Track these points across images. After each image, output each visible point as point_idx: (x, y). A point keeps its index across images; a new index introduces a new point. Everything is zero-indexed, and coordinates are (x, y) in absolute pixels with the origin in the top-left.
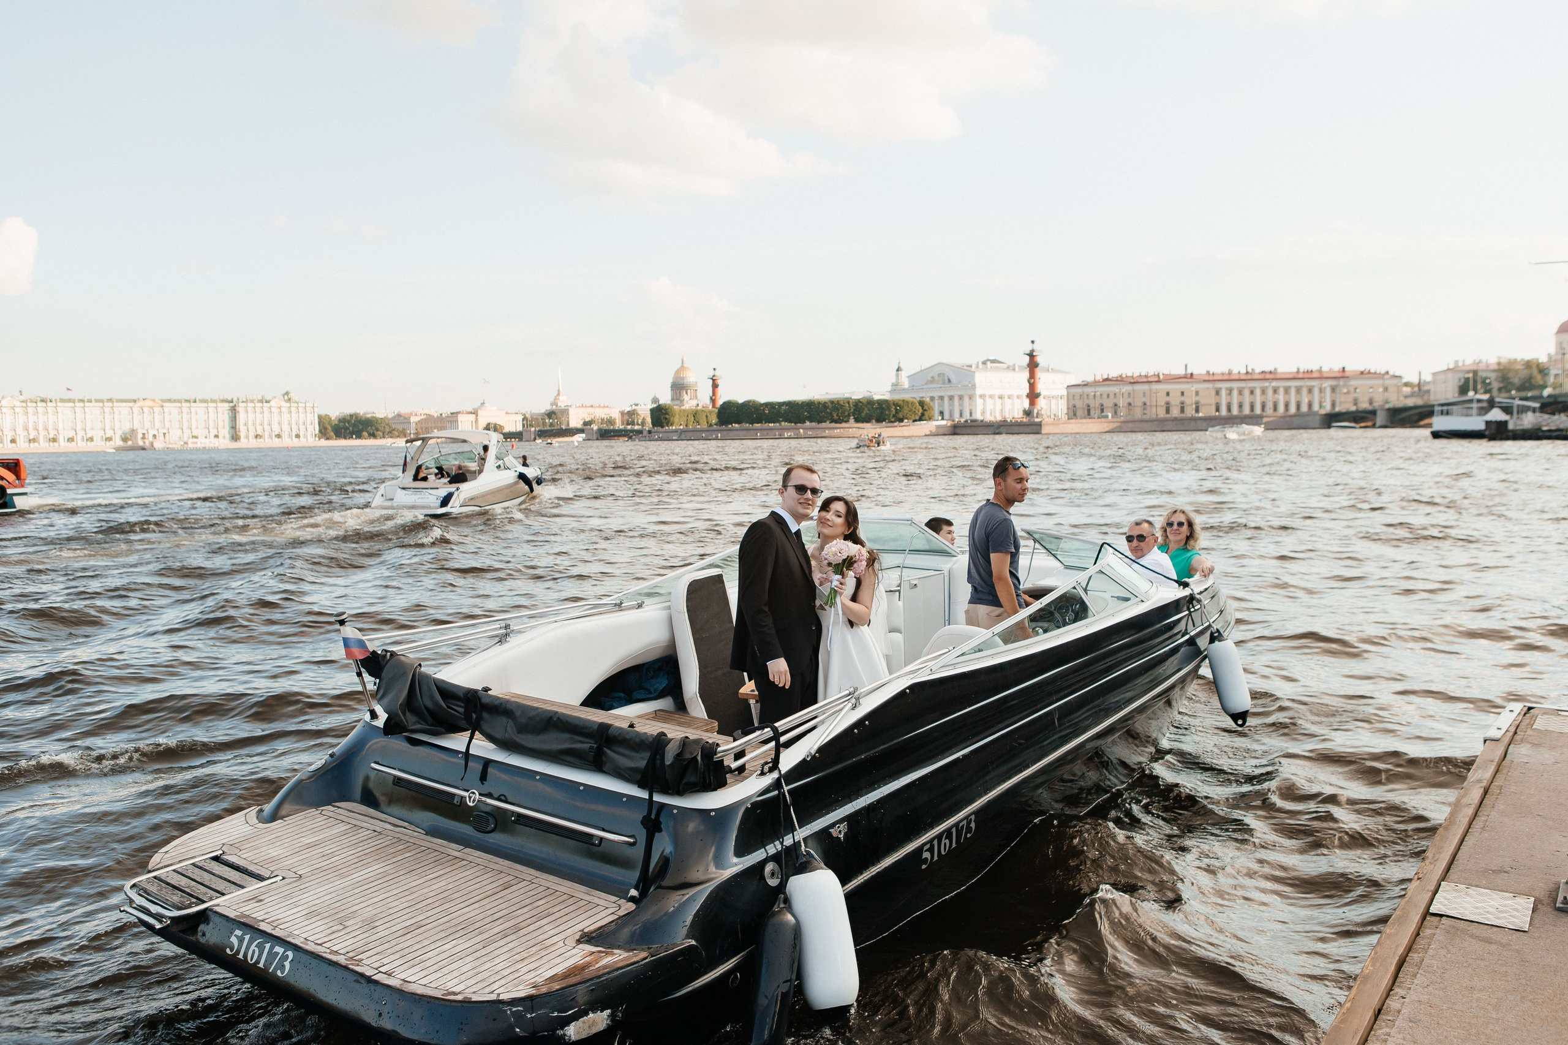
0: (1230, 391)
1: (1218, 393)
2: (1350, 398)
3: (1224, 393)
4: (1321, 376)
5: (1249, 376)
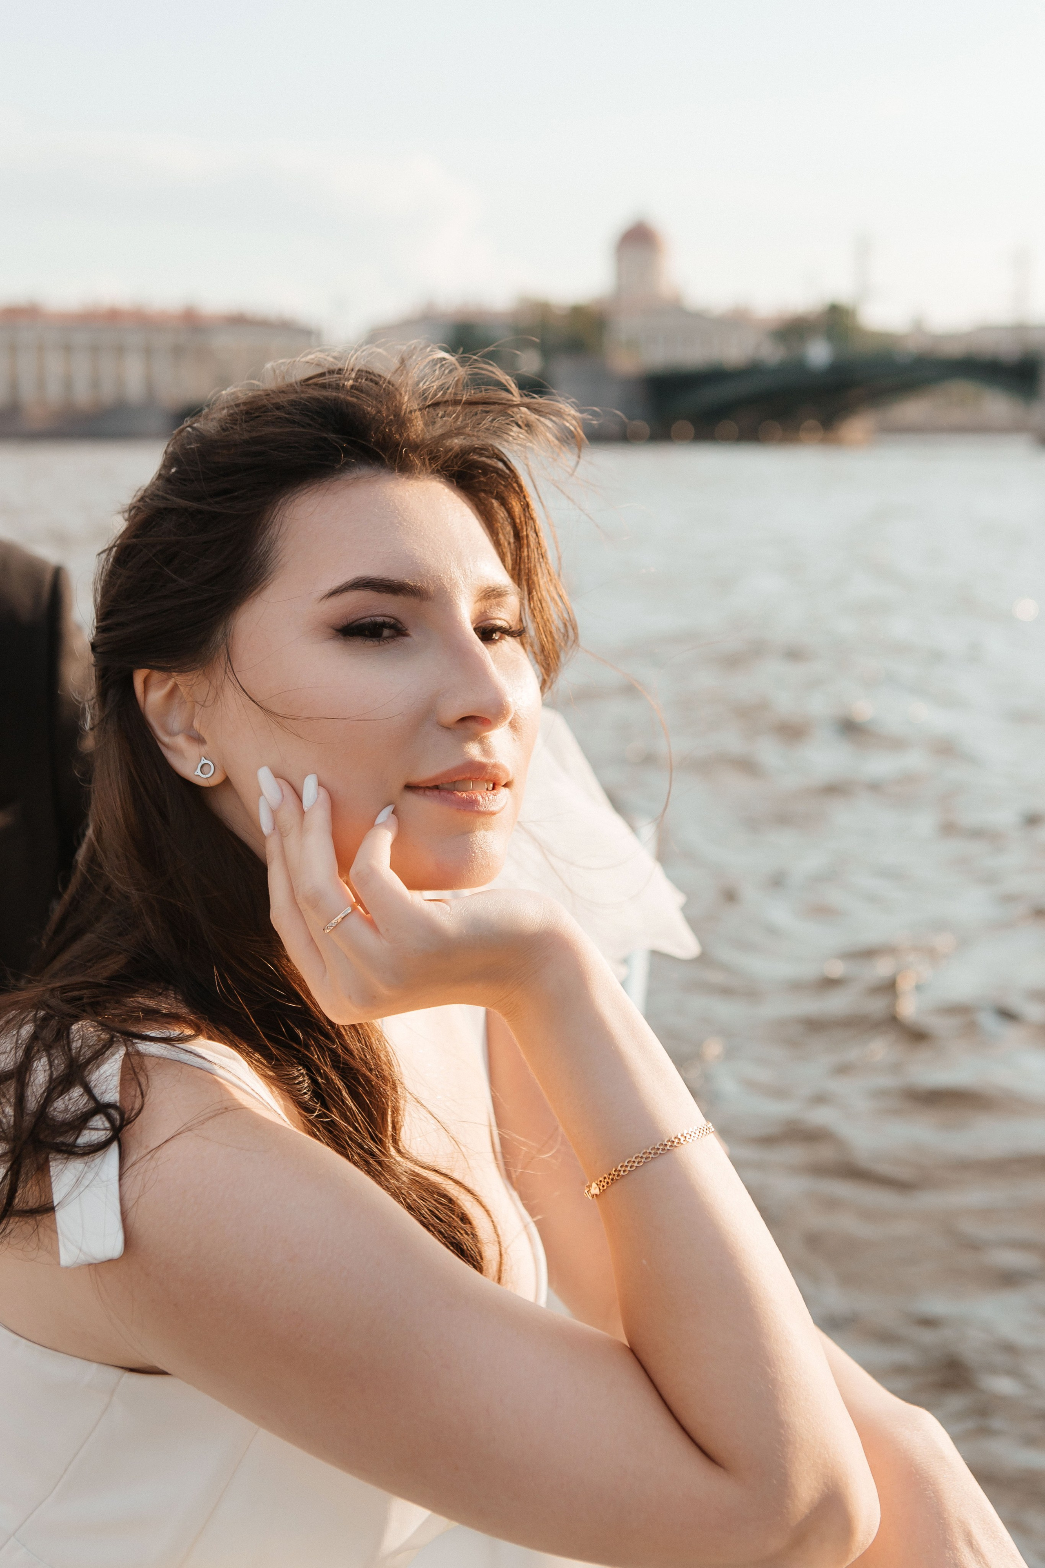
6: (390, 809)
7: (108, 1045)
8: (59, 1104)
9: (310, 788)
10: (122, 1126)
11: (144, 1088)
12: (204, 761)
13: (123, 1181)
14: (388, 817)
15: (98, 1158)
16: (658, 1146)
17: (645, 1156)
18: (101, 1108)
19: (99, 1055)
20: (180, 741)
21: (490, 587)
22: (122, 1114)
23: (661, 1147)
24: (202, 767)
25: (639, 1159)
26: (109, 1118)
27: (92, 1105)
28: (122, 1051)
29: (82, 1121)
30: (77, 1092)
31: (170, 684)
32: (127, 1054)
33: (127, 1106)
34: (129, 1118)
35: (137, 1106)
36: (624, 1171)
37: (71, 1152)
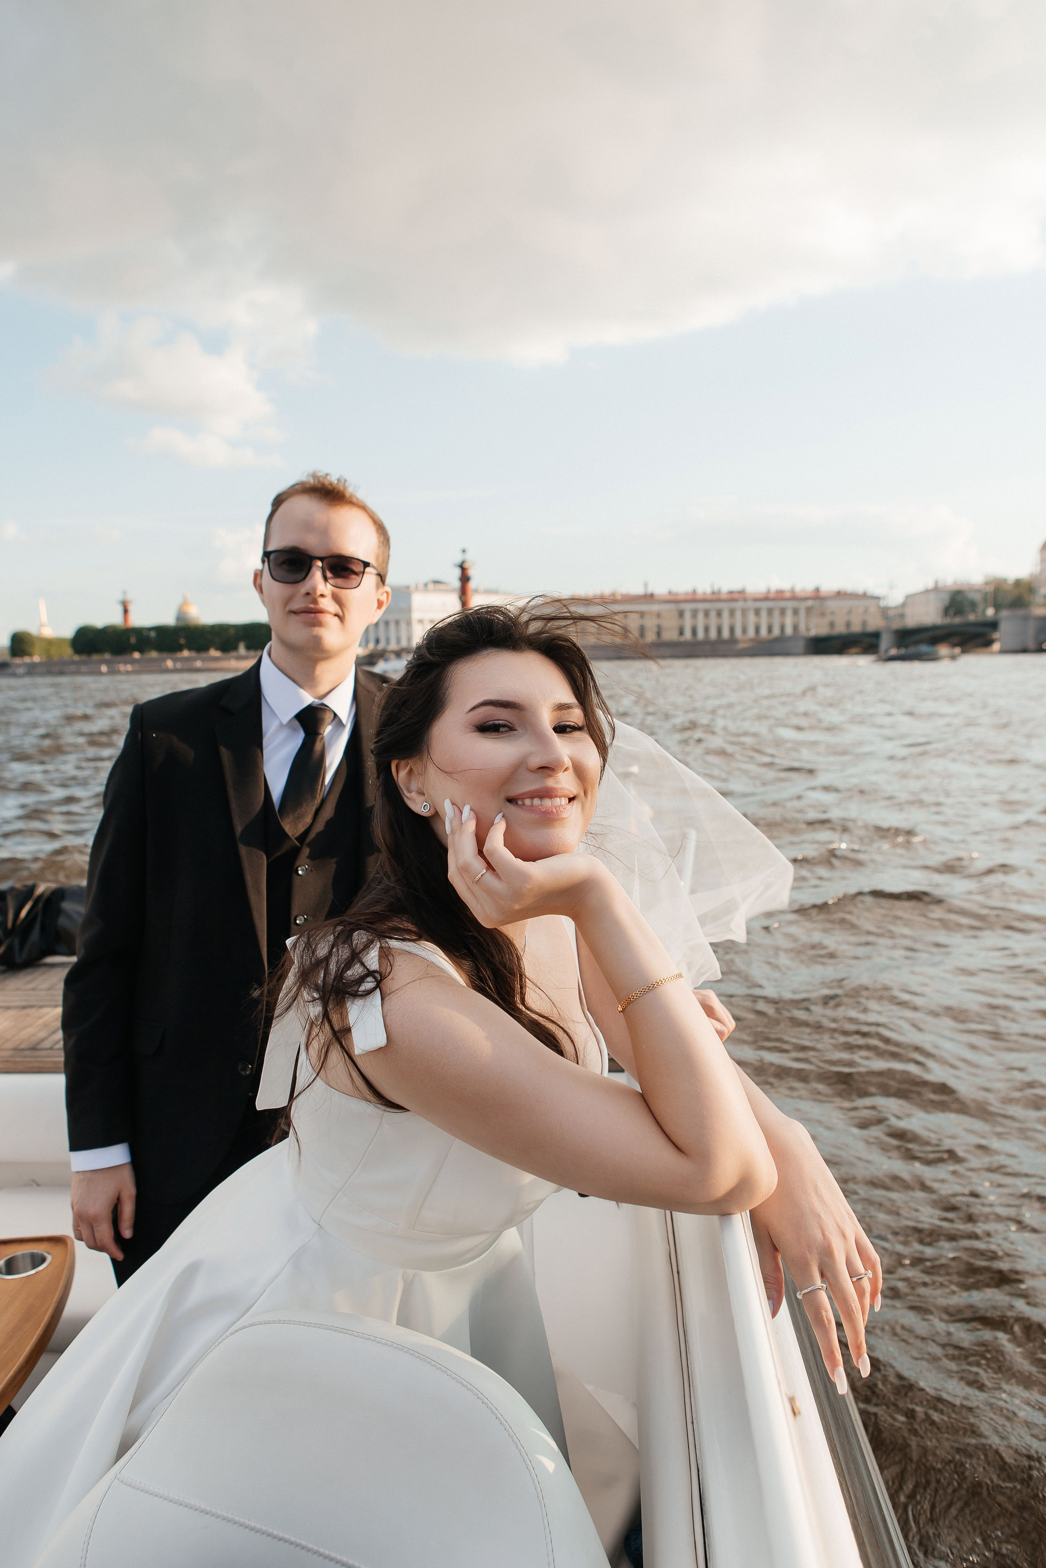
0: (695, 613)
1: (681, 614)
2: (825, 621)
3: (688, 616)
4: (794, 597)
5: (715, 598)
6: (501, 815)
7: (372, 942)
8: (349, 973)
9: (466, 810)
10: (381, 980)
11: (391, 961)
12: (425, 804)
13: (383, 1007)
14: (501, 819)
15: (370, 997)
16: (654, 983)
17: (643, 991)
18: (370, 973)
19: (367, 946)
20: (414, 795)
21: (561, 704)
22: (381, 975)
23: (652, 986)
24: (424, 807)
25: (640, 992)
26: (374, 977)
27: (366, 972)
28: (378, 945)
29: (361, 980)
30: (358, 966)
31: (408, 768)
32: (381, 947)
33: (383, 971)
34: (384, 976)
35: (389, 970)
36: (633, 999)
37: (356, 995)
